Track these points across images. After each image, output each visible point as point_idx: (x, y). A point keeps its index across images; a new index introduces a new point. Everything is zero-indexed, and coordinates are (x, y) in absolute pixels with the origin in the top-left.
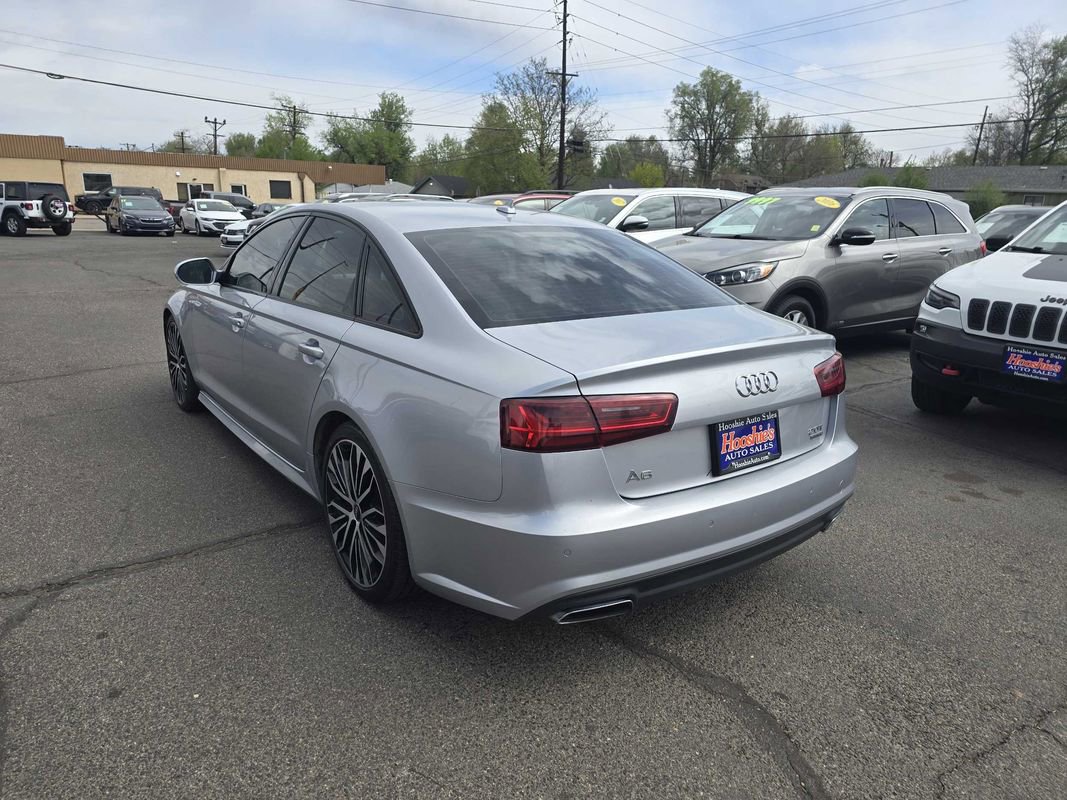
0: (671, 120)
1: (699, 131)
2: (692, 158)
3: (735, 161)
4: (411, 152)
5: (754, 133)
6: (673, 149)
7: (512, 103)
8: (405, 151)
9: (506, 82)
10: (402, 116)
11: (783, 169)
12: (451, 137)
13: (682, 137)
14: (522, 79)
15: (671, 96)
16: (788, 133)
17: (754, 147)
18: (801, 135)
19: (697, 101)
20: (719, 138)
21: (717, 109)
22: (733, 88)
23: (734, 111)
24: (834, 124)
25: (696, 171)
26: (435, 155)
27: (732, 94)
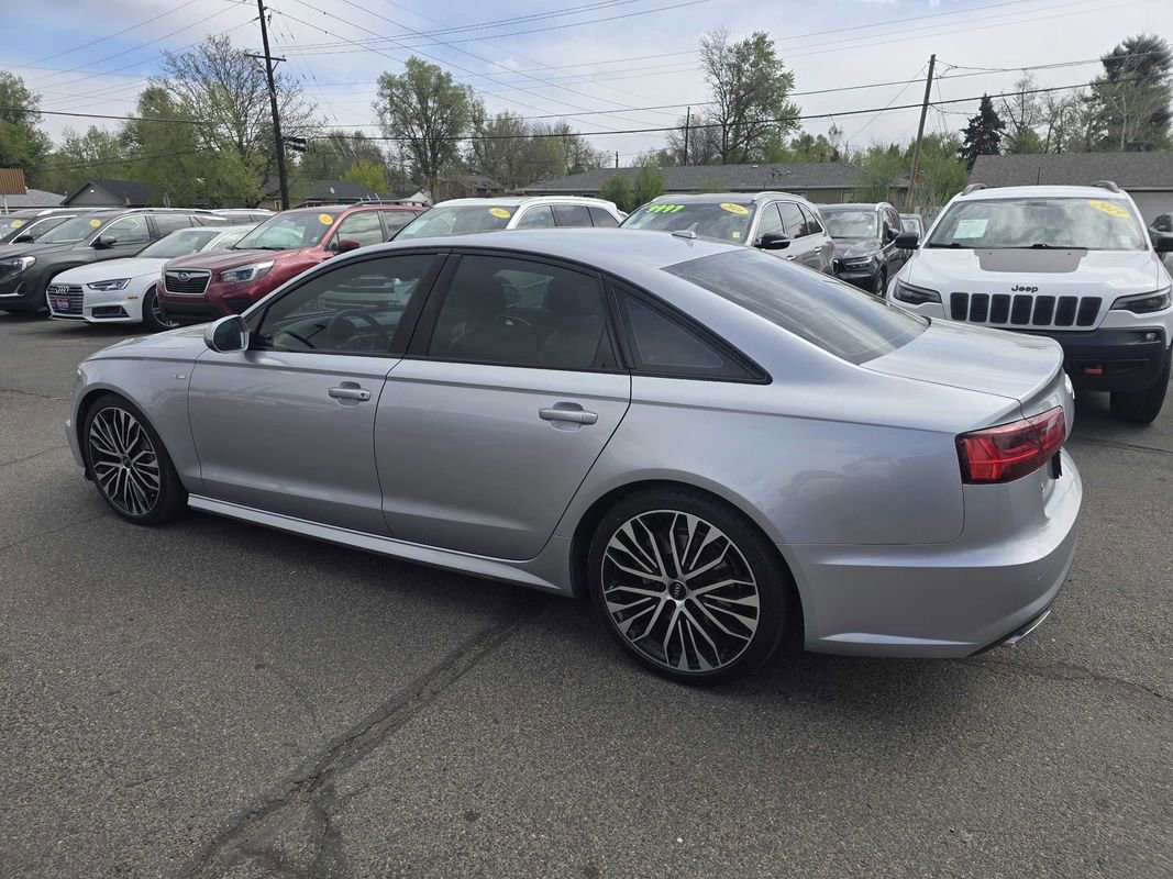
0: (381, 114)
1: (415, 128)
2: (409, 158)
3: (457, 160)
4: (46, 149)
5: (473, 130)
6: (388, 148)
7: (184, 93)
8: (37, 148)
9: (179, 63)
10: (25, 103)
11: (511, 170)
12: (100, 130)
13: (396, 133)
14: (201, 59)
15: (376, 88)
16: (505, 134)
17: (476, 147)
18: (521, 136)
19: (406, 94)
20: (439, 137)
21: (430, 104)
22: (443, 81)
23: (449, 107)
24: (552, 124)
25: (416, 171)
26: (79, 153)
27: (443, 88)
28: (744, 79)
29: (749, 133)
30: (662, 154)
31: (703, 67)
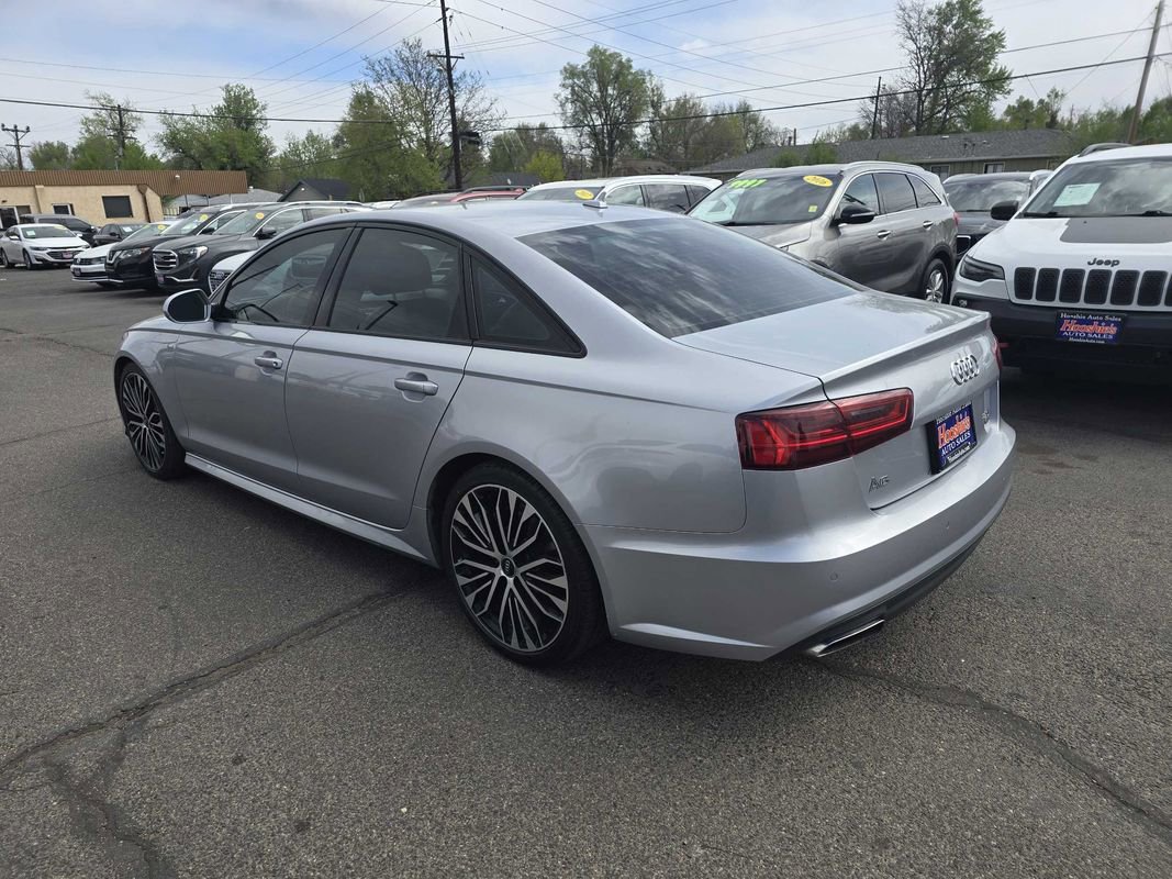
0: (562, 105)
1: (594, 116)
2: (589, 147)
3: (634, 147)
4: (271, 153)
5: (651, 115)
6: (568, 137)
7: (386, 93)
8: (263, 151)
9: (377, 68)
10: (254, 112)
11: (686, 153)
12: (315, 134)
13: (576, 123)
14: (395, 60)
15: (559, 78)
16: (685, 114)
17: (653, 131)
18: (700, 116)
19: (588, 82)
20: (616, 123)
21: (610, 91)
22: (624, 67)
23: (628, 93)
24: (731, 102)
25: (595, 159)
26: (299, 156)
27: (623, 74)
28: (946, 42)
29: (948, 101)
30: (854, 130)
31: (898, 32)
